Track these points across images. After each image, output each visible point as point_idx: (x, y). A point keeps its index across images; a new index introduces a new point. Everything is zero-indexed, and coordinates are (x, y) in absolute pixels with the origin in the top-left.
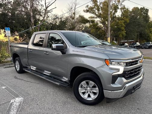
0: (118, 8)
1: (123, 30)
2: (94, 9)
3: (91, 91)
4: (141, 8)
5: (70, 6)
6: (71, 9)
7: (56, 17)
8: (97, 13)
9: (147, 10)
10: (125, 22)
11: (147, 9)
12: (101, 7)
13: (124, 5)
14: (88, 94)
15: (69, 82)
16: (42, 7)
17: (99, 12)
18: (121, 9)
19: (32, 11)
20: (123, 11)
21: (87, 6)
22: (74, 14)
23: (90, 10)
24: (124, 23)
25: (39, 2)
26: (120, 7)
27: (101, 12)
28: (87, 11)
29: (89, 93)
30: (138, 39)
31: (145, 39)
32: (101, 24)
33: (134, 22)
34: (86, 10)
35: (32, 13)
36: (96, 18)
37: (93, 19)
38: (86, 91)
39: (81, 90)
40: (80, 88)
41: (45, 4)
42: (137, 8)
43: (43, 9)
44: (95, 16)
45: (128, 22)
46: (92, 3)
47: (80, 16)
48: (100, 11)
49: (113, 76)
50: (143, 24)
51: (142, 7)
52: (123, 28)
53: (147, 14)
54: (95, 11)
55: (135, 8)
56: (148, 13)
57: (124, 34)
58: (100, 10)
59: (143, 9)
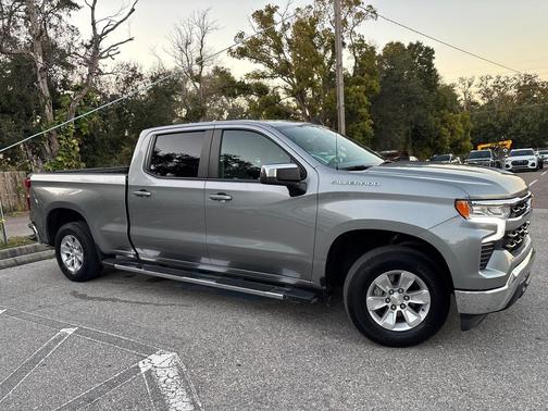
0: (344, 44)
1: (363, 118)
2: (265, 47)
3: (406, 303)
4: (411, 45)
5: (184, 32)
6: (187, 44)
7: (134, 75)
8: (275, 61)
9: (429, 53)
10: (369, 91)
11: (427, 49)
12: (287, 39)
13: (359, 36)
14: (395, 312)
15: (322, 285)
16: (76, 38)
17: (282, 56)
18: (352, 47)
19: (40, 49)
20: (357, 55)
21: (241, 35)
22: (200, 61)
23: (249, 50)
24: (365, 93)
25: (60, 18)
26: (348, 42)
27: (288, 56)
28: (242, 53)
29: (398, 308)
30: (409, 146)
31: (429, 145)
32: (291, 99)
33: (397, 90)
34: (239, 48)
35: (40, 59)
36: (272, 77)
37: (261, 80)
38: (390, 305)
39: (374, 304)
40: (369, 298)
41: (93, 24)
42: (398, 44)
43: (80, 41)
44: (269, 71)
45: (378, 89)
46: (256, 25)
47: (217, 70)
48: (286, 54)
49: (483, 247)
50: (422, 96)
51: (415, 43)
52: (364, 111)
53: (431, 65)
54: (268, 52)
55: (391, 44)
56: (434, 61)
57: (370, 130)
58: (286, 48)
59: (416, 48)
